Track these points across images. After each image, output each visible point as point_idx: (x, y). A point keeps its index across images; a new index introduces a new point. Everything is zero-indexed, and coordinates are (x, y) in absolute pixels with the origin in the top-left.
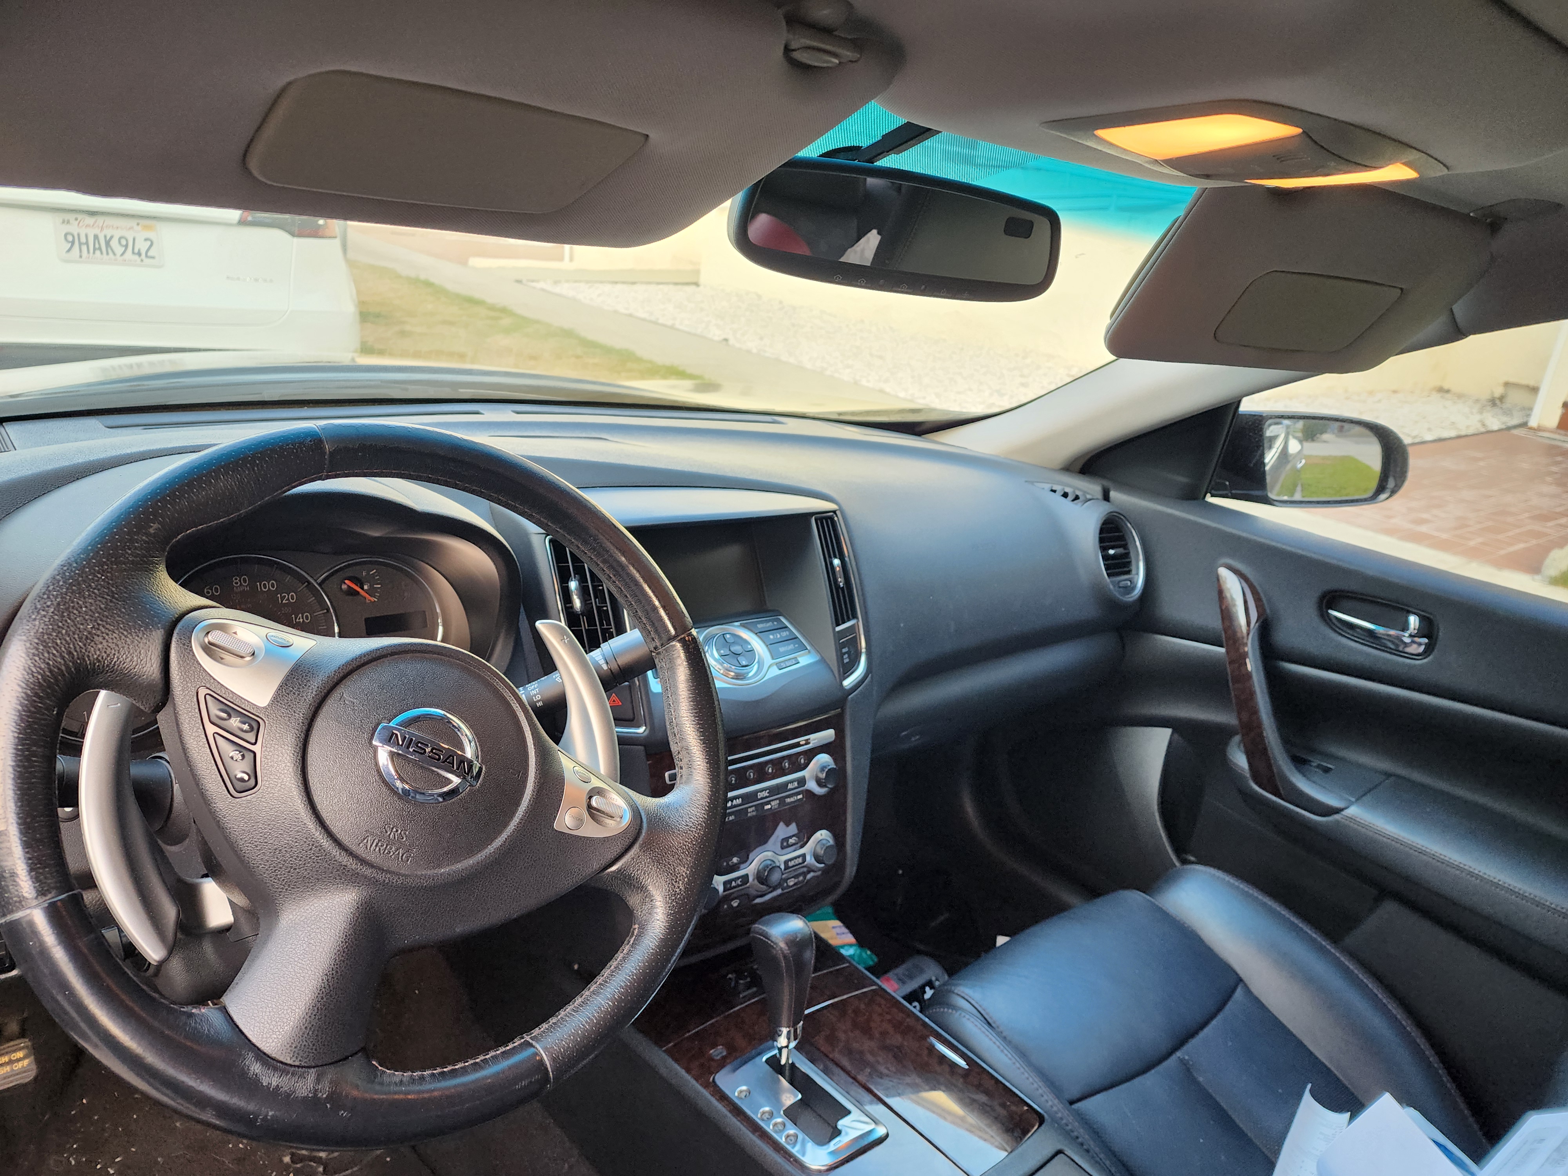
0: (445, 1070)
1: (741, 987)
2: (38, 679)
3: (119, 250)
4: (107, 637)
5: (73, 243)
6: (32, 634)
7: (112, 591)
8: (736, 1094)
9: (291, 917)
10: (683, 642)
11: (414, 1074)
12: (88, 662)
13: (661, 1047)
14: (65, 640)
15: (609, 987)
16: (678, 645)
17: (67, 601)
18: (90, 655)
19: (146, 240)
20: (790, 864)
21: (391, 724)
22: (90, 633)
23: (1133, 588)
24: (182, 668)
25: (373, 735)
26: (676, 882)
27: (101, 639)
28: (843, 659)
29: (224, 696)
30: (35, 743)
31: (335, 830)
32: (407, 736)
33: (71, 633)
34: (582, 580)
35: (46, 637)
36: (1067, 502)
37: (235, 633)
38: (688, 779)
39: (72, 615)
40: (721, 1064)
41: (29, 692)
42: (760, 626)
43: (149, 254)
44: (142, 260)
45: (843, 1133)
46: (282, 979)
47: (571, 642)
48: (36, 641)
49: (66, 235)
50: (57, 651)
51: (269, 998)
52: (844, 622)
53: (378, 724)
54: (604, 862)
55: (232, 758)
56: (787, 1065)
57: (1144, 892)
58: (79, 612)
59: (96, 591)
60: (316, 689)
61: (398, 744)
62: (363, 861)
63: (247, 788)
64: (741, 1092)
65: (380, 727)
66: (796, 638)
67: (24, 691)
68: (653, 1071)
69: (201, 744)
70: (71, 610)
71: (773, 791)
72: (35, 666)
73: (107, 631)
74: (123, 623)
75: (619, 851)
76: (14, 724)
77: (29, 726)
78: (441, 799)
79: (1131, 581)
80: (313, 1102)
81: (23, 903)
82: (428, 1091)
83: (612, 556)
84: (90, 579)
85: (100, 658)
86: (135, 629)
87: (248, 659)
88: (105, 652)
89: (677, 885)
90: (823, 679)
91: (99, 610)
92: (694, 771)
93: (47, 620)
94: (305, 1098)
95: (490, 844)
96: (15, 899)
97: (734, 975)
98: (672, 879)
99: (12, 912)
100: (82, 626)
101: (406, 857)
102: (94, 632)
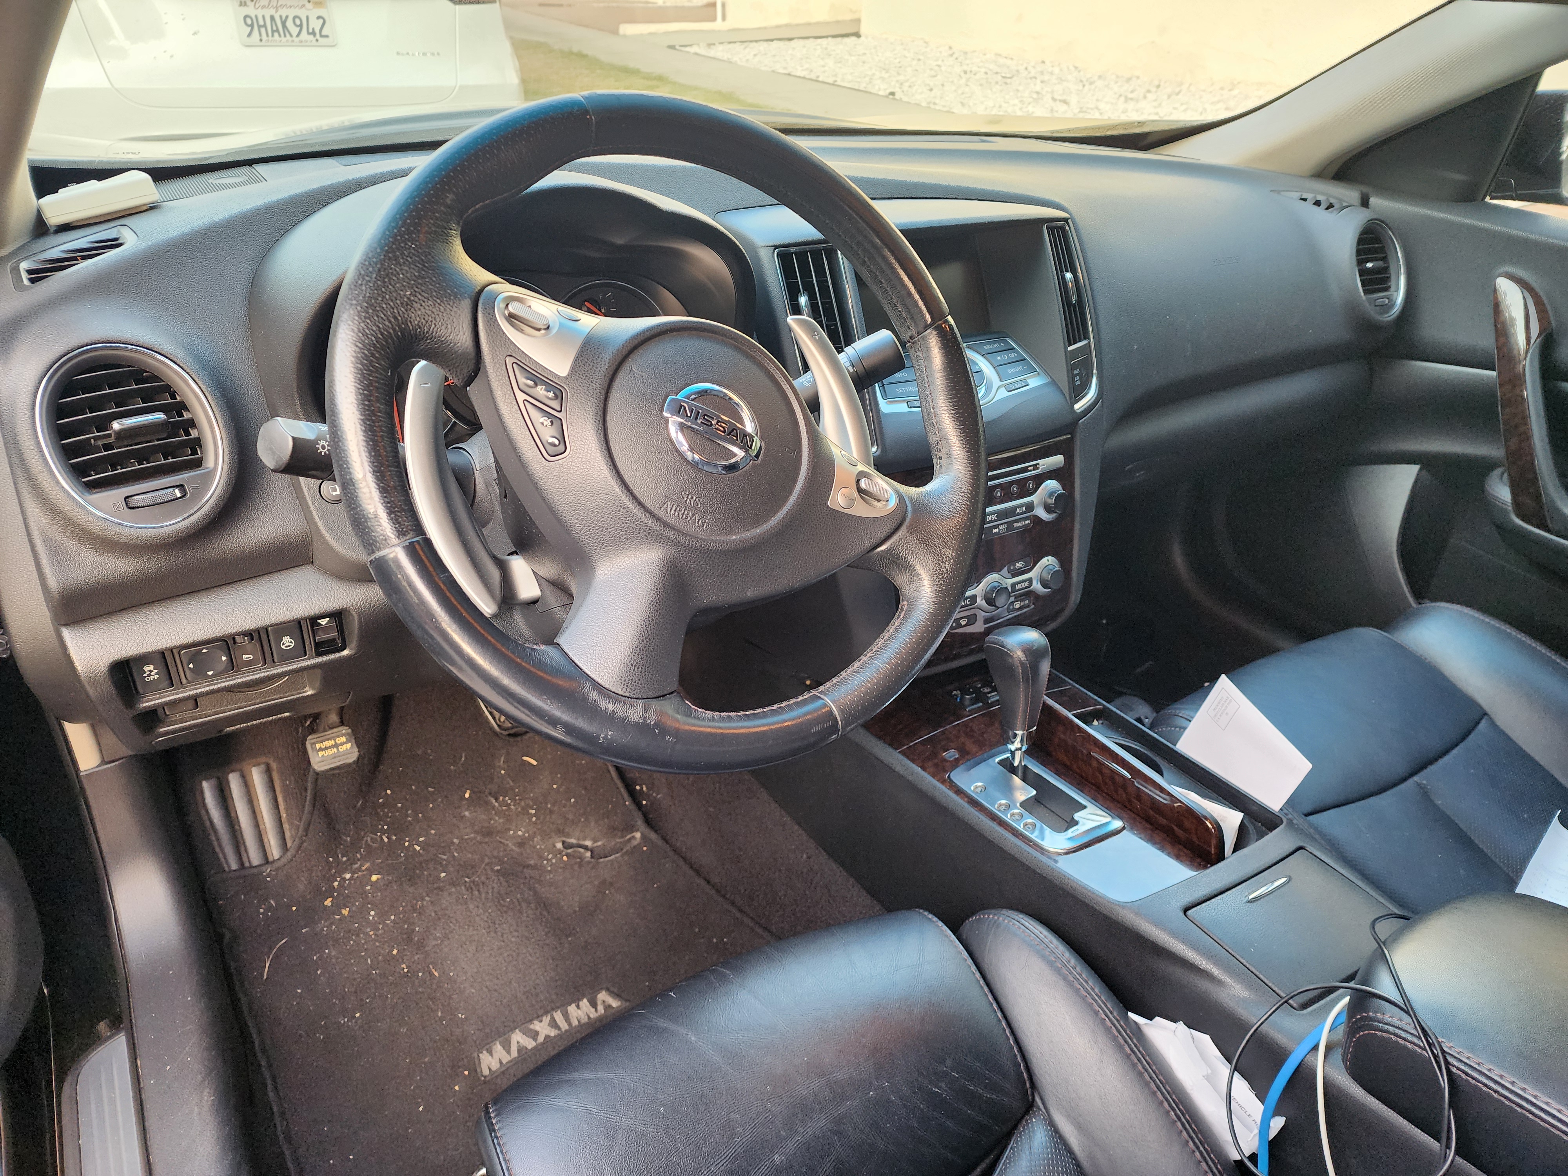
0: (747, 713)
1: (967, 703)
2: (372, 341)
3: (294, 30)
4: (423, 304)
5: (252, 26)
6: (361, 298)
7: (422, 260)
8: (972, 788)
9: (606, 572)
10: (939, 330)
11: (723, 714)
12: (411, 327)
13: (897, 749)
14: (389, 304)
15: (885, 653)
16: (934, 335)
17: (386, 267)
18: (412, 320)
19: (318, 18)
20: (1018, 587)
21: (678, 397)
22: (409, 299)
23: (1392, 306)
24: (490, 337)
25: (663, 407)
26: (942, 562)
27: (418, 305)
28: (1074, 382)
29: (528, 365)
30: (377, 400)
31: (638, 494)
32: (694, 409)
33: (394, 299)
34: (812, 297)
35: (373, 301)
36: (1320, 211)
37: (530, 307)
38: (946, 469)
39: (392, 281)
40: (956, 764)
41: (366, 352)
42: (987, 347)
43: (324, 33)
44: (317, 40)
45: (1080, 823)
47: (822, 339)
48: (366, 304)
49: (245, 17)
50: (385, 315)
52: (1076, 342)
53: (666, 397)
54: (874, 541)
55: (542, 424)
56: (1020, 767)
57: (1380, 629)
58: (398, 279)
59: (409, 259)
60: (607, 361)
61: (687, 416)
62: (665, 524)
63: (559, 453)
64: (976, 787)
65: (669, 399)
66: (1025, 359)
67: (362, 350)
68: (890, 769)
69: (514, 410)
70: (391, 276)
71: (1002, 515)
72: (368, 328)
73: (423, 298)
74: (435, 291)
75: (888, 531)
76: (358, 382)
77: (370, 384)
78: (724, 473)
79: (1388, 298)
80: (643, 727)
81: (389, 541)
84: (402, 247)
85: (420, 324)
86: (446, 297)
87: (543, 332)
88: (424, 319)
89: (943, 565)
90: (1052, 401)
91: (414, 278)
92: (954, 461)
93: (371, 285)
94: (637, 723)
95: (773, 516)
96: (381, 537)
97: (959, 692)
98: (939, 560)
99: (379, 549)
100: (401, 293)
101: (702, 522)
102: (412, 298)
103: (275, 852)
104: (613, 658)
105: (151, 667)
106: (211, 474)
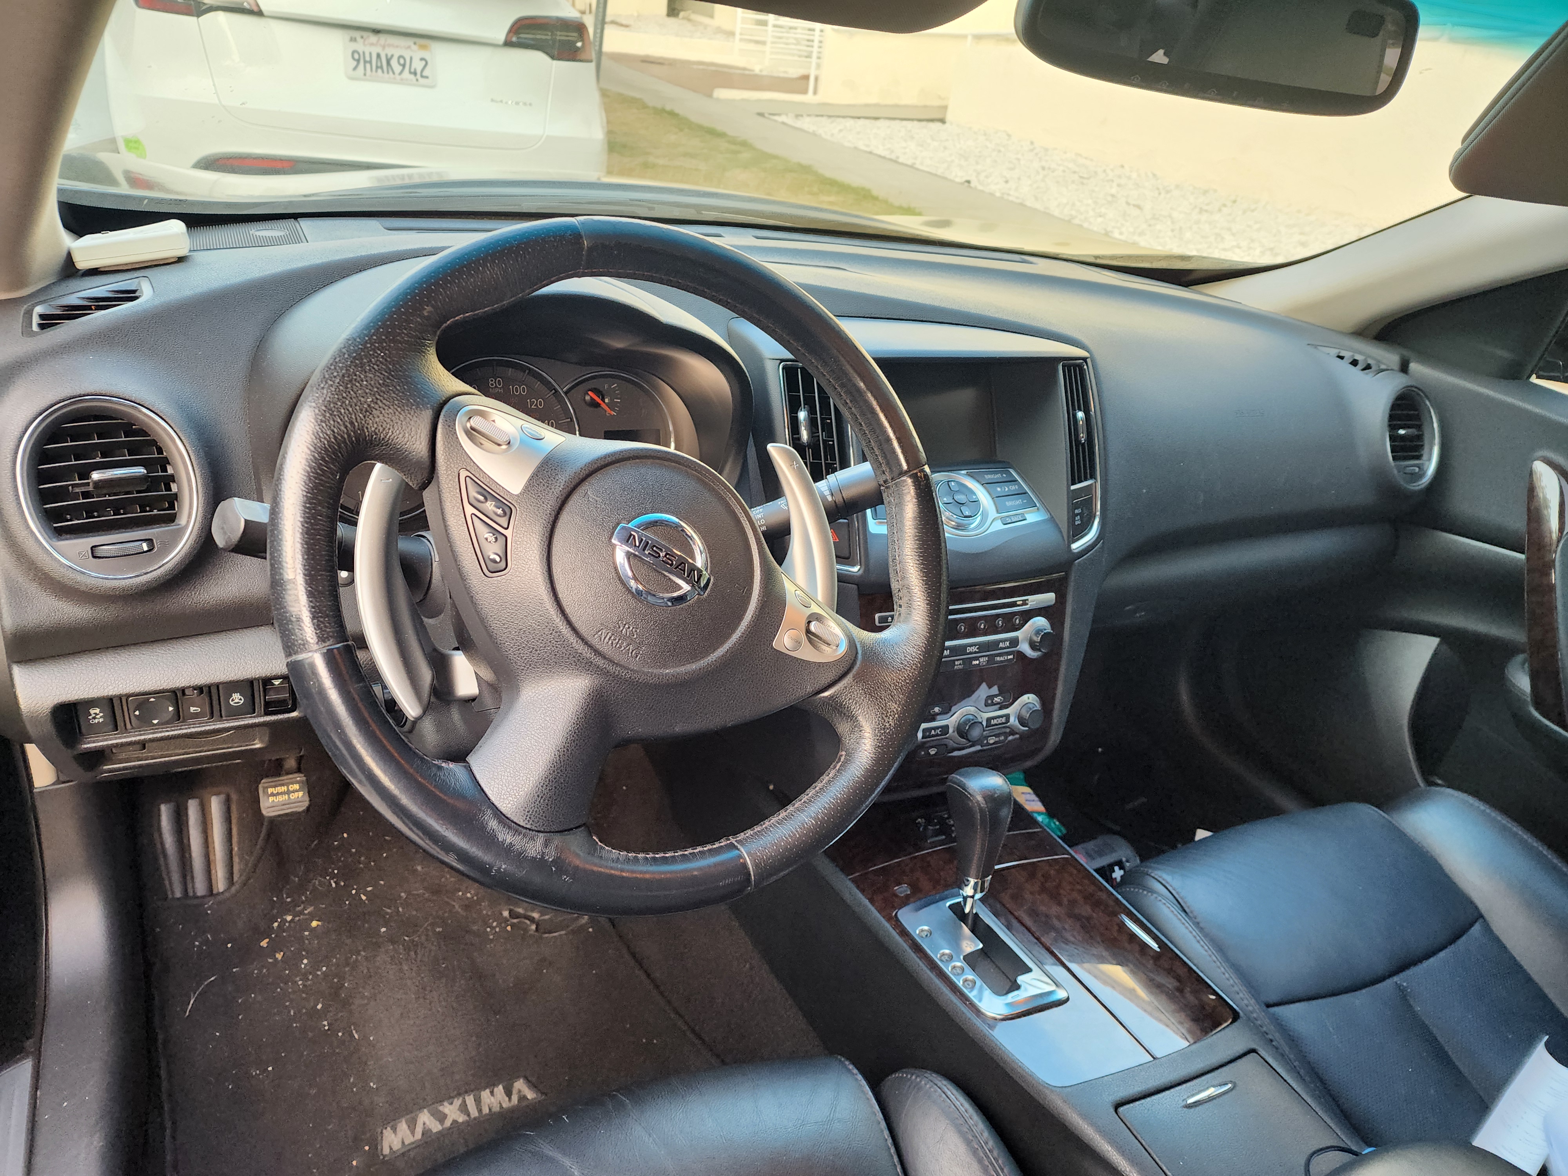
0: (657, 856)
1: (930, 833)
2: (324, 444)
3: (397, 68)
4: (383, 412)
5: (358, 61)
6: (321, 401)
7: (390, 369)
8: (918, 932)
9: (530, 694)
10: (915, 477)
11: (630, 855)
12: (367, 434)
13: (848, 875)
14: (348, 410)
15: (813, 806)
16: (909, 481)
17: (351, 373)
18: (369, 427)
19: (422, 59)
20: (993, 722)
21: (630, 525)
22: (369, 406)
23: (1422, 475)
24: (447, 449)
25: (613, 533)
26: (886, 716)
27: (378, 413)
28: (1074, 521)
29: (482, 480)
30: (320, 503)
31: (573, 620)
32: (644, 539)
33: (353, 405)
34: (812, 411)
35: (332, 405)
36: (1356, 371)
37: (494, 421)
38: (906, 618)
39: (354, 387)
40: (905, 902)
41: (316, 455)
42: (987, 477)
43: (424, 74)
44: (417, 80)
45: (1021, 988)
46: (520, 749)
47: (800, 469)
48: (324, 408)
49: (354, 52)
50: (341, 420)
51: (508, 764)
52: (1080, 481)
53: (618, 524)
54: (818, 686)
55: (487, 539)
56: (970, 914)
58: (361, 386)
59: (375, 367)
60: (563, 483)
61: (635, 546)
62: (597, 652)
63: (498, 569)
64: (922, 931)
65: (619, 528)
66: (1025, 493)
67: (313, 454)
68: (838, 896)
69: (460, 522)
70: (354, 382)
71: (983, 647)
72: (322, 431)
73: (384, 406)
74: (398, 400)
75: (833, 678)
76: (303, 484)
77: (316, 487)
78: (670, 604)
79: (1420, 468)
80: (539, 863)
81: (309, 646)
82: (641, 872)
83: (850, 380)
84: (370, 355)
85: (377, 431)
86: (407, 406)
87: (504, 447)
88: (382, 426)
89: (887, 720)
90: (1050, 538)
91: (377, 385)
92: (914, 611)
93: (333, 389)
94: (534, 859)
95: (713, 653)
96: (300, 642)
97: (924, 820)
98: (882, 713)
99: (296, 653)
100: (362, 399)
101: (635, 653)
102: (373, 405)
103: (221, 885)
104: (521, 786)
105: (97, 711)
106: (181, 531)
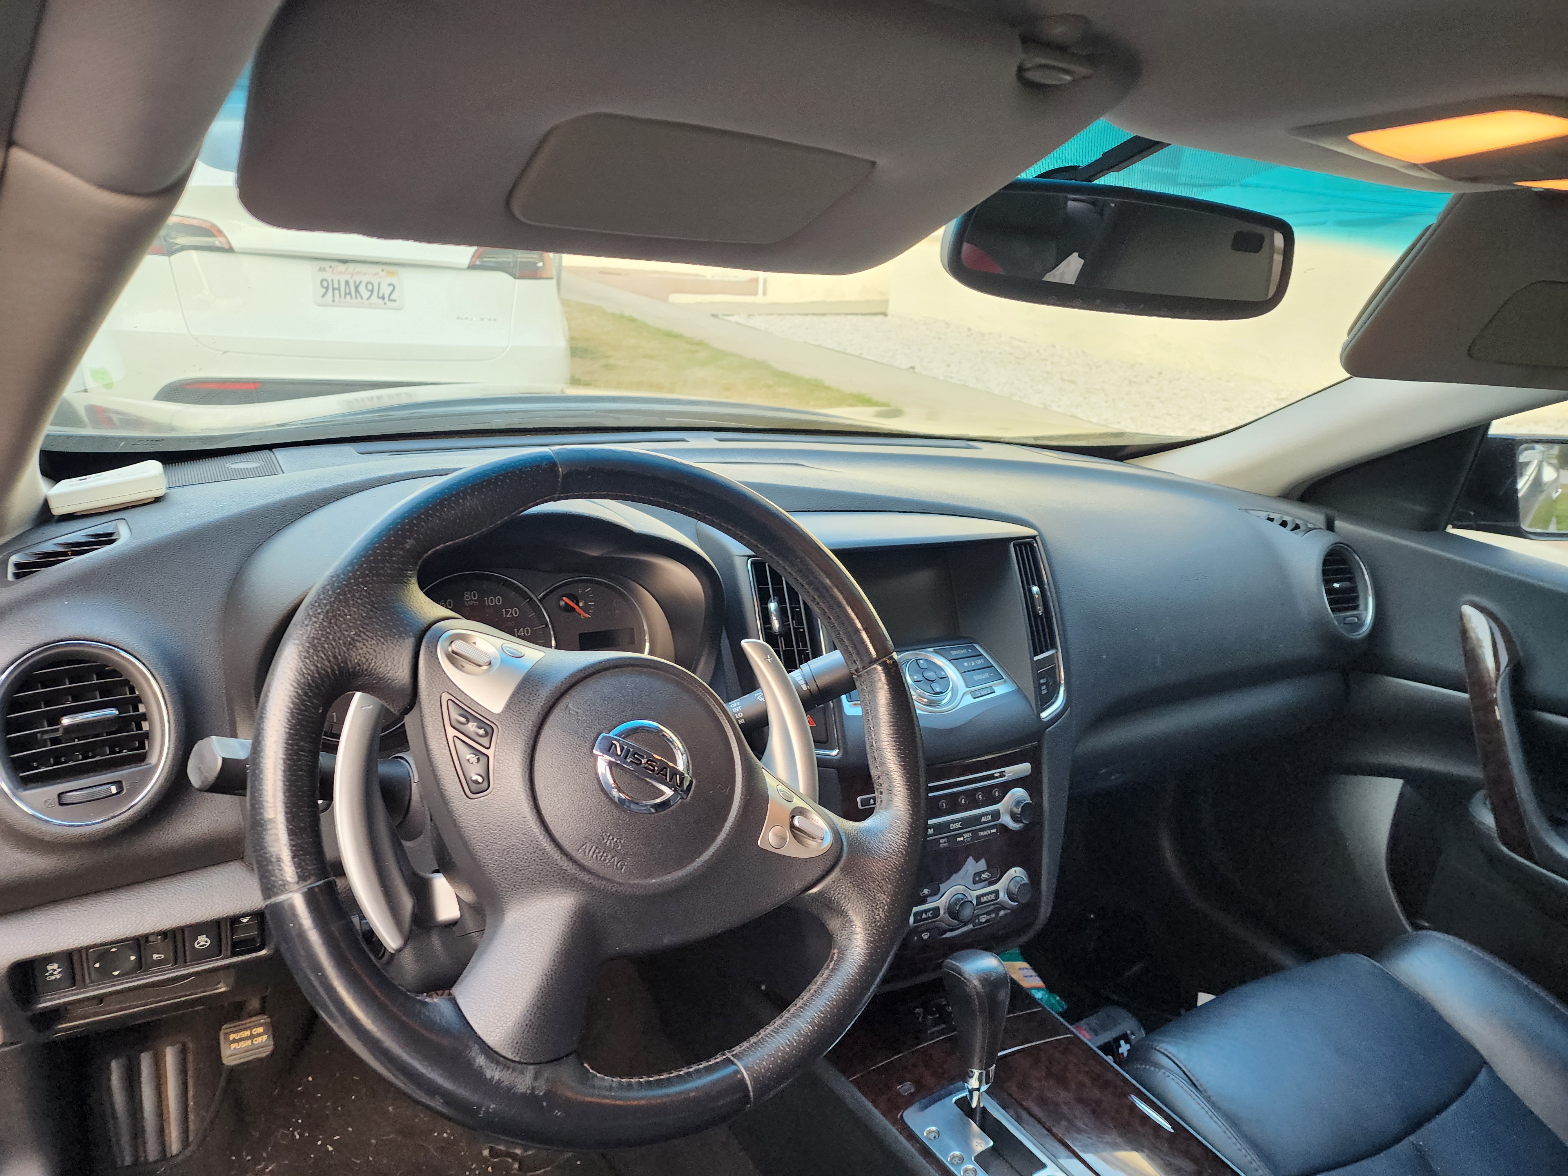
0: (651, 1079)
1: (929, 1023)
2: (308, 680)
3: (365, 294)
4: (366, 643)
5: (326, 289)
6: (305, 638)
7: (373, 601)
8: (925, 1134)
9: (515, 916)
10: (884, 665)
11: (623, 1080)
12: (350, 666)
13: (849, 1078)
14: (332, 644)
15: (809, 1011)
16: (879, 668)
17: (334, 608)
18: (352, 659)
19: (389, 284)
20: (983, 899)
21: (611, 735)
22: (353, 639)
23: (1360, 624)
24: (429, 674)
25: (594, 745)
26: (876, 909)
27: (361, 644)
28: (1040, 690)
29: (464, 701)
30: (302, 739)
31: (557, 835)
32: (626, 747)
33: (337, 639)
34: (781, 602)
35: (316, 641)
36: (1286, 532)
37: (475, 643)
38: (888, 804)
39: (338, 622)
40: (909, 1101)
41: (300, 692)
42: (954, 653)
43: (392, 297)
44: (386, 303)
46: (506, 976)
47: (774, 661)
48: (308, 645)
49: (321, 282)
50: (325, 654)
51: (494, 993)
52: (1042, 652)
53: (599, 734)
54: (805, 883)
55: (468, 760)
56: (978, 1109)
57: (1371, 957)
58: (345, 620)
59: (359, 600)
60: (544, 698)
61: (617, 754)
62: (582, 867)
63: (481, 790)
64: (930, 1132)
65: (600, 738)
66: (992, 666)
67: (296, 690)
69: (442, 746)
70: (337, 617)
71: (966, 822)
72: (306, 668)
73: (367, 638)
74: (381, 631)
75: (820, 873)
76: (286, 721)
77: (299, 722)
78: (653, 810)
79: (1358, 618)
80: (532, 1099)
81: (287, 886)
82: (634, 1099)
83: (816, 578)
84: (354, 590)
85: (360, 662)
86: (390, 636)
87: (485, 668)
88: (365, 657)
89: (877, 912)
90: (1019, 709)
91: (361, 618)
92: (894, 797)
93: (317, 626)
94: (523, 1095)
95: (698, 857)
96: (280, 882)
97: (922, 1010)
98: (872, 906)
99: (276, 894)
100: (346, 633)
101: (621, 865)
102: (356, 638)
103: (175, 1146)
104: (508, 1016)
105: (55, 966)
106: (152, 770)
